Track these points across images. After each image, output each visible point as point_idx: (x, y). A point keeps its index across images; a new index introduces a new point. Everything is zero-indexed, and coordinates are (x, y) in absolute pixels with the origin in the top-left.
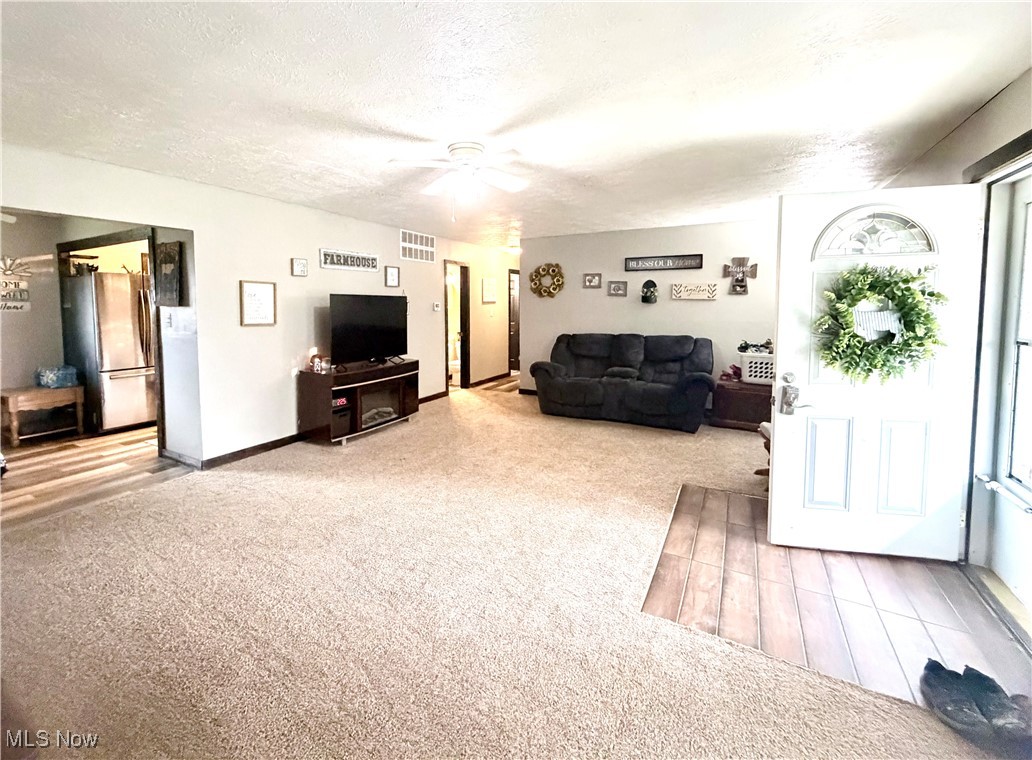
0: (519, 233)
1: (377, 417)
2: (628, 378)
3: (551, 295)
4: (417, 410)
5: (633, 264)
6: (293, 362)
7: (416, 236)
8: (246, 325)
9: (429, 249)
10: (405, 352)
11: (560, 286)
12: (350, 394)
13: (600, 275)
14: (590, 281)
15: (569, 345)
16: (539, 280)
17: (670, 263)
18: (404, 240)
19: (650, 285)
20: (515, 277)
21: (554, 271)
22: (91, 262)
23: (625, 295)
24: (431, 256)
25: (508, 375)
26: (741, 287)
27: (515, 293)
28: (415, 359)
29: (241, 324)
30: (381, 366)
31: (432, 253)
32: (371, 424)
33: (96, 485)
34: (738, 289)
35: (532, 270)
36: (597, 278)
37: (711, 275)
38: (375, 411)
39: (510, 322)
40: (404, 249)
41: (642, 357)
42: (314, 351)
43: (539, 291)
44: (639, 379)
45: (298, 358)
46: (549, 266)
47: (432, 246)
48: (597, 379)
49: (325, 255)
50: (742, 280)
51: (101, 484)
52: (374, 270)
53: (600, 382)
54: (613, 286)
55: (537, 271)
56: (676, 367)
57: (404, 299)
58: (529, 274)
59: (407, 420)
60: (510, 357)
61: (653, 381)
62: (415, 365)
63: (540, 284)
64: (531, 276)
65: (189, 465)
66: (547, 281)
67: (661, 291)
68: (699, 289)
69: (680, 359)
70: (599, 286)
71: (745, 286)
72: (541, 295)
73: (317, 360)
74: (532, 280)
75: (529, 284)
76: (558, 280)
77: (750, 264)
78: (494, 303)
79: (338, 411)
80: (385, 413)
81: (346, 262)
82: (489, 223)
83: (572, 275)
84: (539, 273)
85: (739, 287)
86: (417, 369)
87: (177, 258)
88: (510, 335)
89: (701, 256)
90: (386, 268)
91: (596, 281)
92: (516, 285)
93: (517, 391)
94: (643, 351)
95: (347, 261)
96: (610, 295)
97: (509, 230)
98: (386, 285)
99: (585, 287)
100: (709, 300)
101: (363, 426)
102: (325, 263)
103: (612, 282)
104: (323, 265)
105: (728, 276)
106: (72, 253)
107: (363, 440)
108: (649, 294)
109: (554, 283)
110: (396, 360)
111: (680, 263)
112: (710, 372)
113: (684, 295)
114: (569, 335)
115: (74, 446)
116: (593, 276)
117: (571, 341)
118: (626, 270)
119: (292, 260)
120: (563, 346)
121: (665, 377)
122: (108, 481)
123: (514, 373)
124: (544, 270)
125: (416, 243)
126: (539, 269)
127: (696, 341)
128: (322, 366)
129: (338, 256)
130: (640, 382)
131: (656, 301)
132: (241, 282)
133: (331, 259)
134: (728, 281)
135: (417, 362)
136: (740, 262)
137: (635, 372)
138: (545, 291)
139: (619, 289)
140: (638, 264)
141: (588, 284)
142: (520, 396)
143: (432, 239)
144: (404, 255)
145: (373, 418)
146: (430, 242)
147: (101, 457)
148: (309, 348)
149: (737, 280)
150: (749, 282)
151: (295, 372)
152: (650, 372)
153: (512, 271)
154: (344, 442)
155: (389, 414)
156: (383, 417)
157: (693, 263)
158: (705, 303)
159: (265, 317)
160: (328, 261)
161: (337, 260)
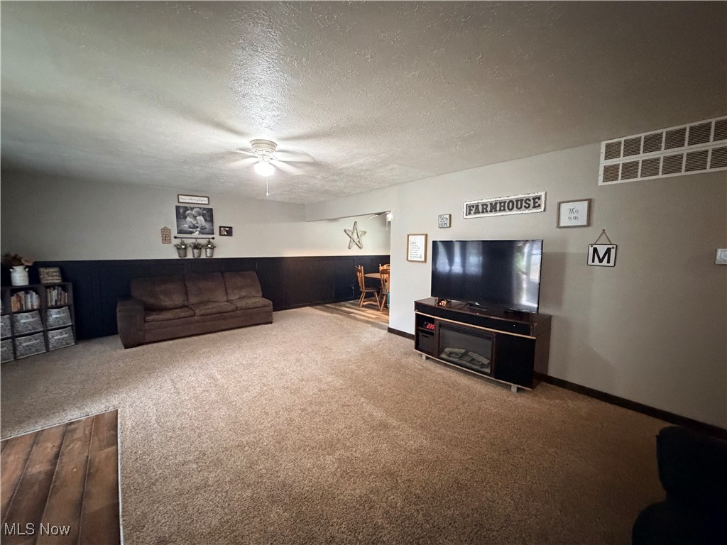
18: (613, 156)
29: (407, 260)
40: (610, 169)
52: (535, 210)
79: (422, 331)
81: (494, 209)
90: (560, 205)
95: (497, 207)
98: (558, 226)
102: (469, 214)
104: (465, 217)
129: (484, 205)
132: (408, 235)
144: (610, 178)
154: (424, 357)
159: (421, 257)
160: (472, 212)
161: (483, 209)
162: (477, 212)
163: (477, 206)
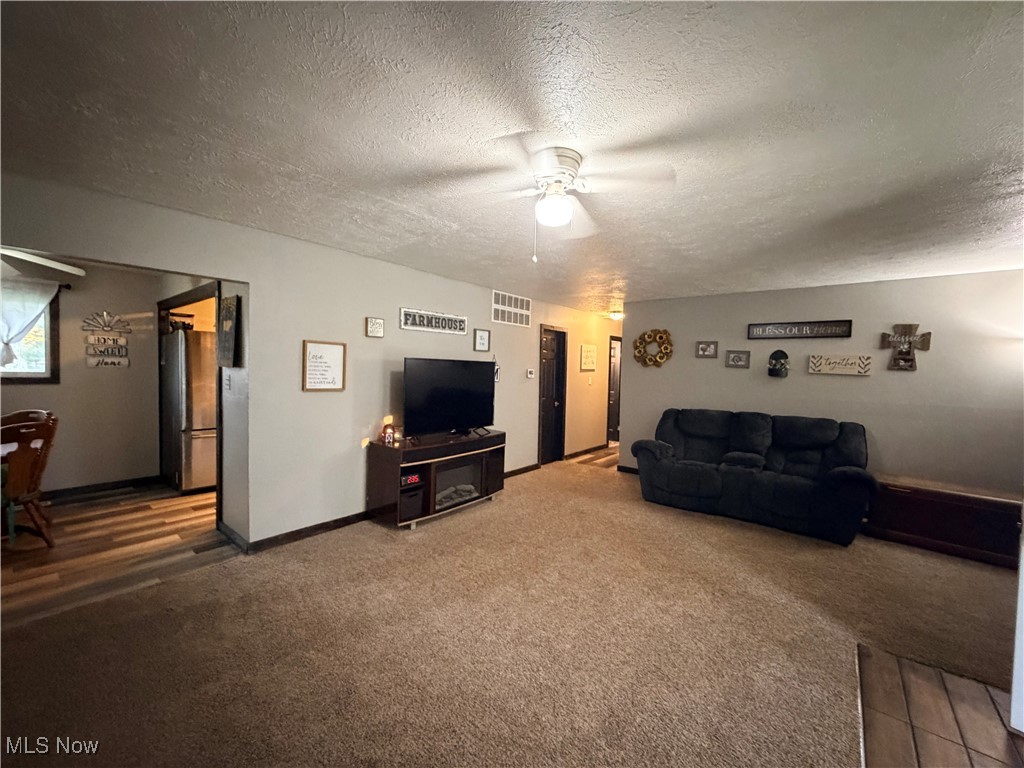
0: (622, 295)
1: (454, 496)
2: (752, 467)
3: (657, 364)
4: (502, 487)
5: (758, 331)
6: (365, 431)
7: (510, 298)
8: (308, 390)
9: (524, 312)
10: (491, 423)
11: (668, 355)
12: (423, 471)
13: (716, 344)
14: (704, 350)
15: (677, 422)
16: (644, 347)
17: (806, 330)
18: (497, 302)
19: (779, 355)
20: (617, 345)
21: (662, 338)
22: (188, 321)
23: (747, 366)
24: (525, 320)
25: (606, 446)
26: (906, 361)
27: (616, 360)
28: (502, 430)
29: (303, 389)
30: (464, 438)
31: (527, 316)
32: (446, 505)
33: (134, 564)
34: (902, 363)
35: (636, 335)
36: (712, 346)
37: (862, 344)
38: (453, 489)
39: (609, 390)
40: (496, 311)
41: (768, 441)
42: (389, 420)
43: (642, 360)
44: (765, 468)
45: (370, 427)
46: (656, 332)
47: (528, 309)
48: (714, 465)
49: (406, 315)
50: (908, 353)
51: (139, 562)
52: (461, 333)
53: (717, 470)
54: (732, 356)
55: (642, 338)
56: (816, 456)
57: (492, 364)
58: (633, 340)
59: (490, 499)
60: (608, 428)
61: (783, 472)
62: (501, 438)
63: (645, 351)
64: (635, 342)
65: (239, 546)
66: (653, 349)
67: (793, 363)
68: (845, 362)
69: (822, 447)
70: (715, 356)
71: (913, 360)
72: (645, 364)
73: (389, 431)
74: (636, 348)
75: (631, 351)
76: (666, 348)
77: (920, 331)
78: (593, 370)
79: (407, 491)
80: (464, 491)
81: (430, 324)
82: (590, 283)
83: (682, 342)
84: (644, 340)
85: (903, 361)
86: (504, 442)
87: (234, 314)
88: (609, 403)
89: (850, 322)
90: (475, 331)
91: (711, 350)
92: (617, 353)
93: (615, 468)
94: (770, 434)
95: (431, 322)
96: (728, 366)
97: (611, 291)
98: (475, 349)
99: (698, 356)
100: (860, 376)
101: (438, 507)
102: (406, 323)
103: (730, 352)
104: (403, 327)
105: (889, 347)
106: (171, 311)
107: (436, 523)
108: (778, 366)
109: (661, 352)
110: (481, 431)
111: (822, 330)
112: (864, 466)
113: (825, 369)
114: (678, 411)
115: (149, 508)
116: (708, 344)
117: (680, 416)
118: (749, 338)
119: (367, 319)
120: (670, 423)
121: (802, 468)
122: (145, 561)
123: (612, 444)
124: (649, 337)
125: (510, 305)
126: (644, 334)
127: (842, 425)
128: (395, 437)
129: (421, 316)
130: (768, 473)
131: (787, 375)
132: (304, 341)
133: (411, 319)
134: (887, 353)
135: (504, 435)
136: (907, 330)
137: (761, 459)
138: (651, 360)
139: (738, 360)
140: (764, 331)
141: (701, 353)
142: (619, 474)
143: (528, 303)
144: (496, 318)
145: (449, 497)
146: (526, 305)
147: (163, 524)
148: (384, 416)
149: (901, 352)
150: (919, 355)
151: (365, 443)
152: (780, 461)
153: (613, 338)
154: (413, 527)
155: (470, 492)
156: (461, 496)
157: (838, 330)
158: (855, 380)
159: (333, 382)
160: (409, 322)
161: (420, 321)
162: (414, 323)
163: (415, 316)
